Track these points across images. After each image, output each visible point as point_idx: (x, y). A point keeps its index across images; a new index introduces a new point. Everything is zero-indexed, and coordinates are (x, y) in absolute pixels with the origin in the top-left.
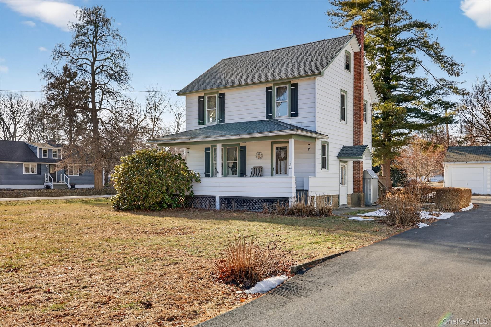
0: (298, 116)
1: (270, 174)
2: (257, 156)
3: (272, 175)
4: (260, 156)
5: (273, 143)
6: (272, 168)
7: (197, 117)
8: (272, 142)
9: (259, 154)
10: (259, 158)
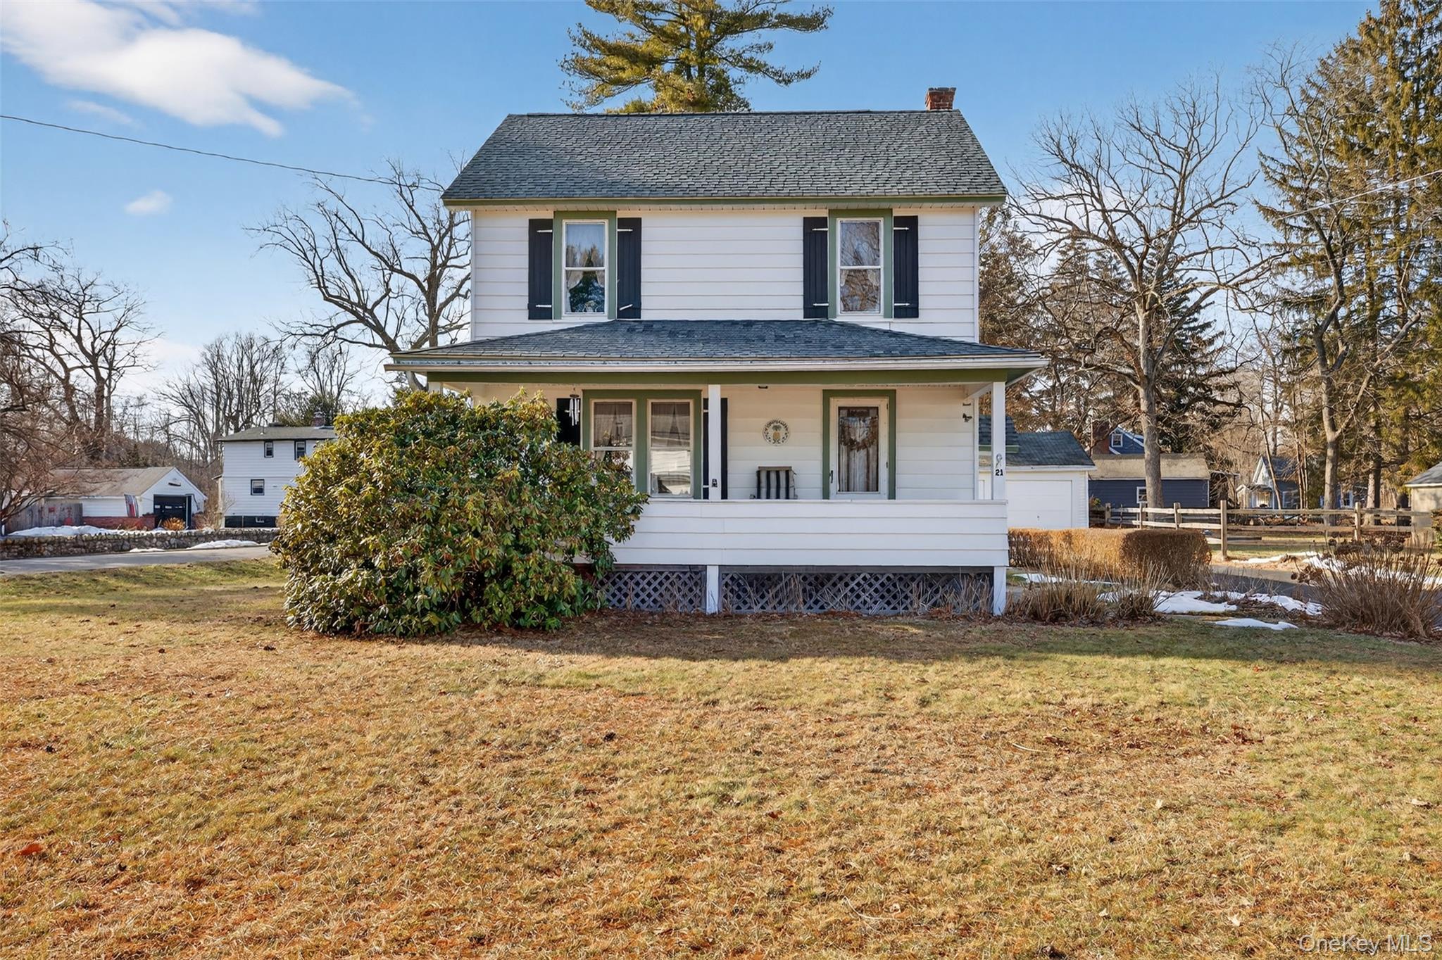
0: (917, 316)
1: (819, 492)
2: (771, 432)
3: (826, 495)
4: (782, 432)
5: (827, 395)
6: (827, 475)
7: (524, 290)
8: (824, 391)
9: (776, 428)
10: (776, 440)
